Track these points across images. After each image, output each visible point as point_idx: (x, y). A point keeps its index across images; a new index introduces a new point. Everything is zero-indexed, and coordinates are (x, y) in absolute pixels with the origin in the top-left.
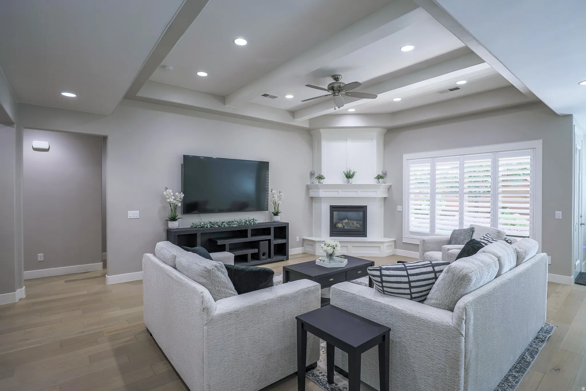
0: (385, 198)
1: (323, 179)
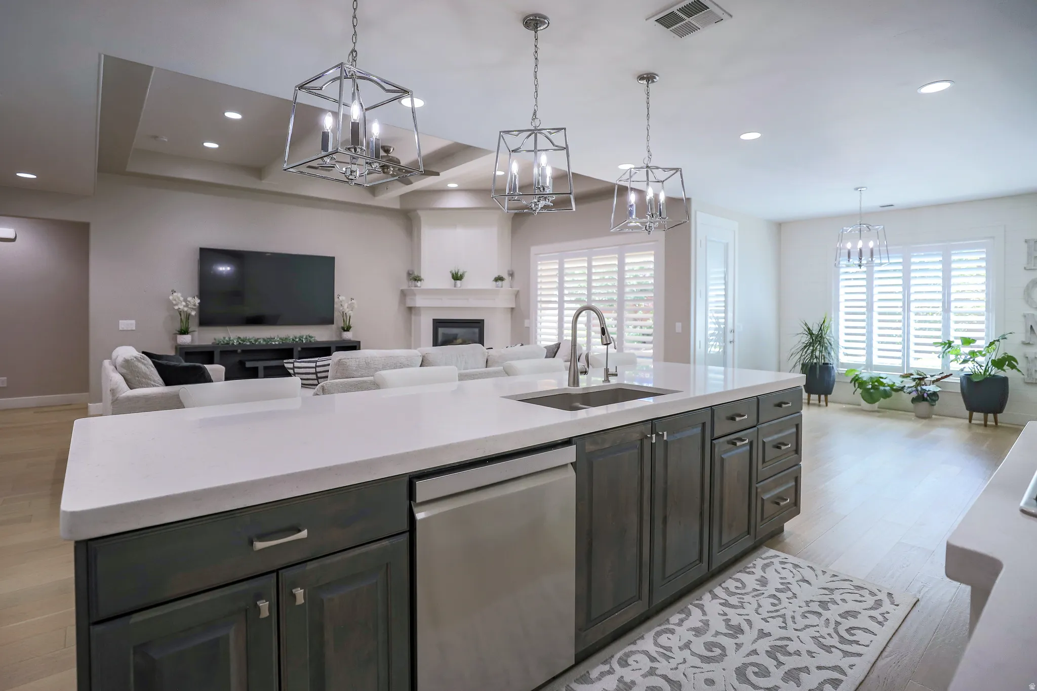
0: (512, 309)
1: (420, 280)
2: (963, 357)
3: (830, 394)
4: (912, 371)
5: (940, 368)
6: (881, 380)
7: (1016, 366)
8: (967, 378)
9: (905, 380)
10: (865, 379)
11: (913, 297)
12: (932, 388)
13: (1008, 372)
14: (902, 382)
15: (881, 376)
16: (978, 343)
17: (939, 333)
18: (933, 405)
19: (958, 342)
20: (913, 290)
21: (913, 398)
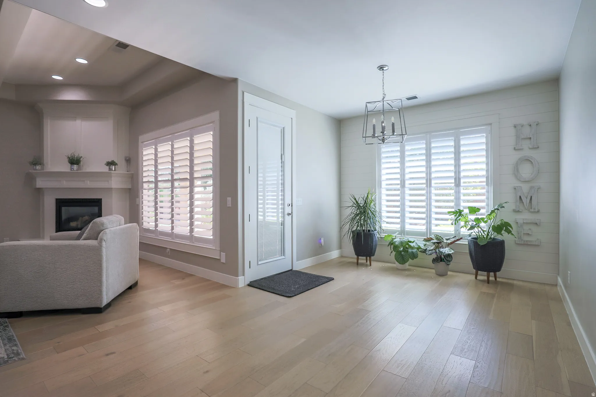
2: (470, 223)
3: (373, 255)
4: (433, 236)
5: (453, 233)
6: (410, 244)
7: (511, 231)
8: (474, 242)
9: (427, 243)
10: (397, 243)
11: (433, 175)
12: (446, 251)
13: (504, 236)
14: (425, 245)
15: (410, 240)
16: (482, 211)
17: (452, 204)
18: (448, 265)
19: (466, 211)
20: (433, 169)
21: (433, 259)
